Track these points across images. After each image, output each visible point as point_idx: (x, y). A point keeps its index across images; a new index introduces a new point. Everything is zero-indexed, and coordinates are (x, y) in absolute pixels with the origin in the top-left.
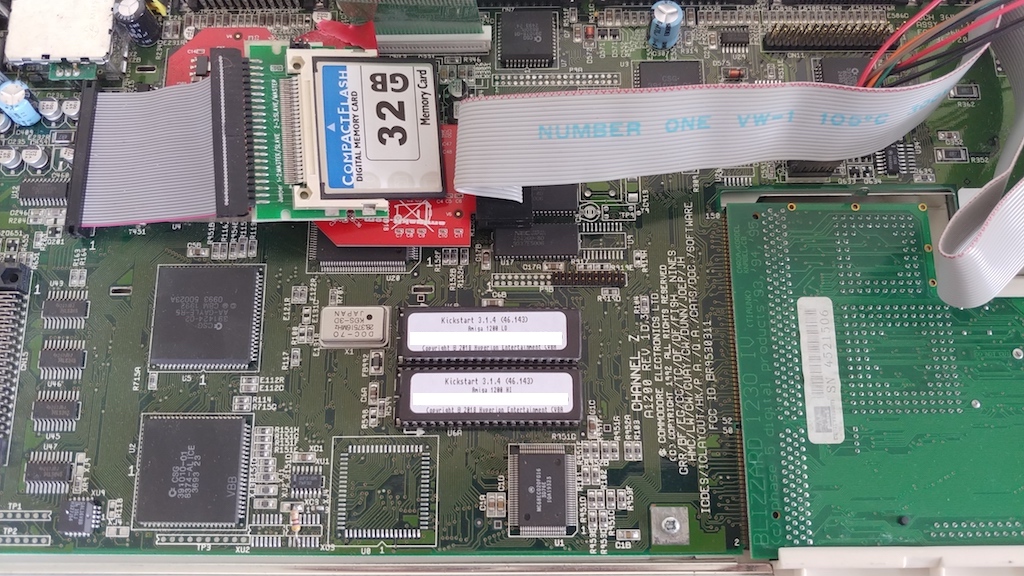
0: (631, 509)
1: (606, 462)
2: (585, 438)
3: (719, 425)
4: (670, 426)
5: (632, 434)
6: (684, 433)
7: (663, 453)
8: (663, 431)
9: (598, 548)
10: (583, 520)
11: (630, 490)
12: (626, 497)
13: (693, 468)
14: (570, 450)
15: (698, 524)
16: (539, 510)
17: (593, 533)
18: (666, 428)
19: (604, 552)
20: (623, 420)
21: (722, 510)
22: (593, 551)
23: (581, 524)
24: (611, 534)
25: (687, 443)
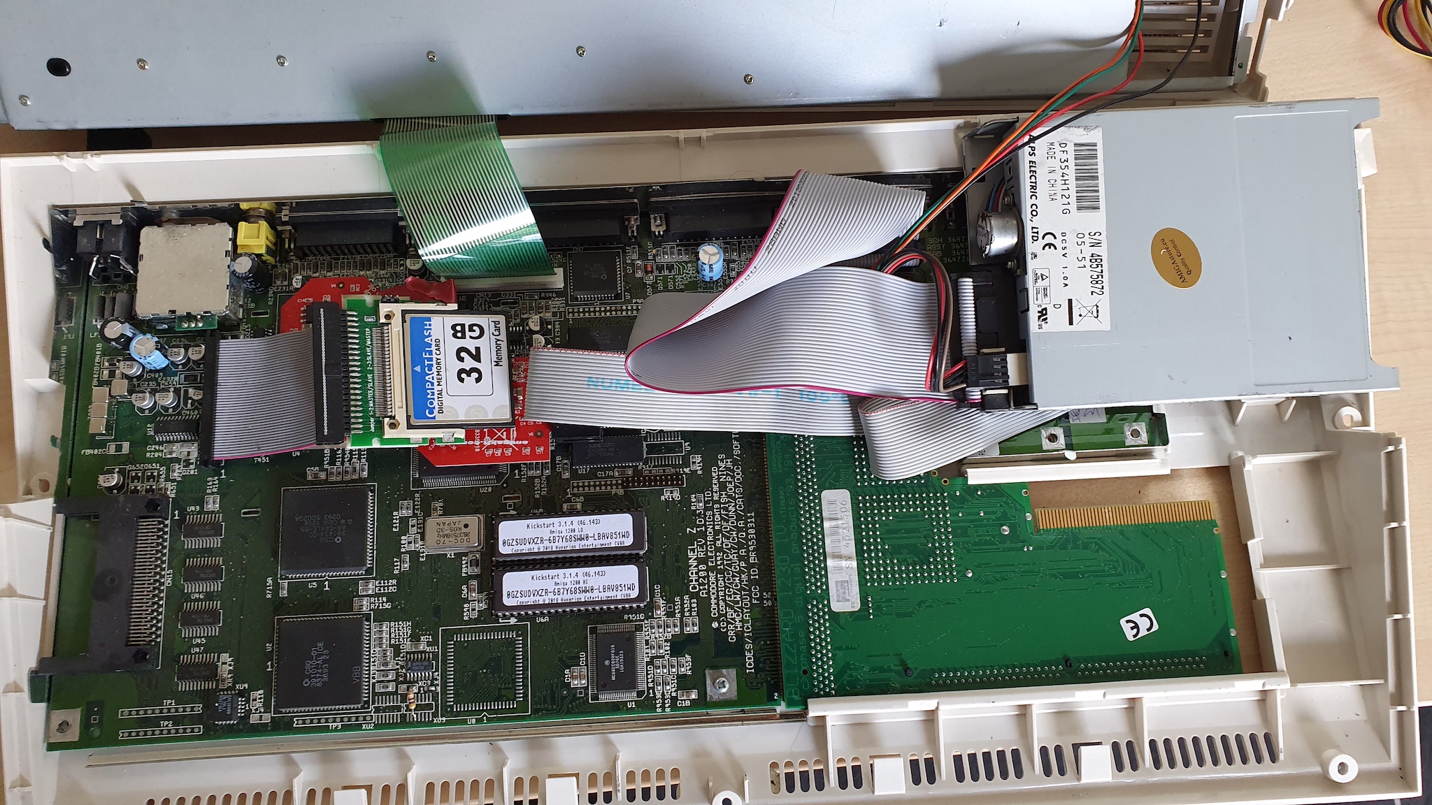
0: (689, 673)
1: (669, 636)
2: (652, 617)
3: (761, 599)
4: (721, 603)
5: (690, 611)
6: (732, 608)
7: (715, 625)
8: (716, 607)
9: (663, 707)
10: (651, 685)
11: (688, 658)
12: (685, 665)
13: (739, 635)
14: (639, 628)
15: (745, 684)
16: (614, 678)
17: (659, 695)
18: (718, 604)
19: (668, 710)
20: (682, 600)
21: (763, 670)
22: (659, 710)
23: (649, 689)
24: (674, 694)
25: (734, 616)
